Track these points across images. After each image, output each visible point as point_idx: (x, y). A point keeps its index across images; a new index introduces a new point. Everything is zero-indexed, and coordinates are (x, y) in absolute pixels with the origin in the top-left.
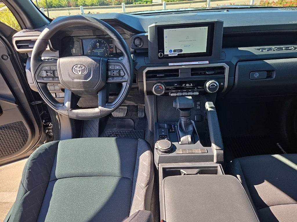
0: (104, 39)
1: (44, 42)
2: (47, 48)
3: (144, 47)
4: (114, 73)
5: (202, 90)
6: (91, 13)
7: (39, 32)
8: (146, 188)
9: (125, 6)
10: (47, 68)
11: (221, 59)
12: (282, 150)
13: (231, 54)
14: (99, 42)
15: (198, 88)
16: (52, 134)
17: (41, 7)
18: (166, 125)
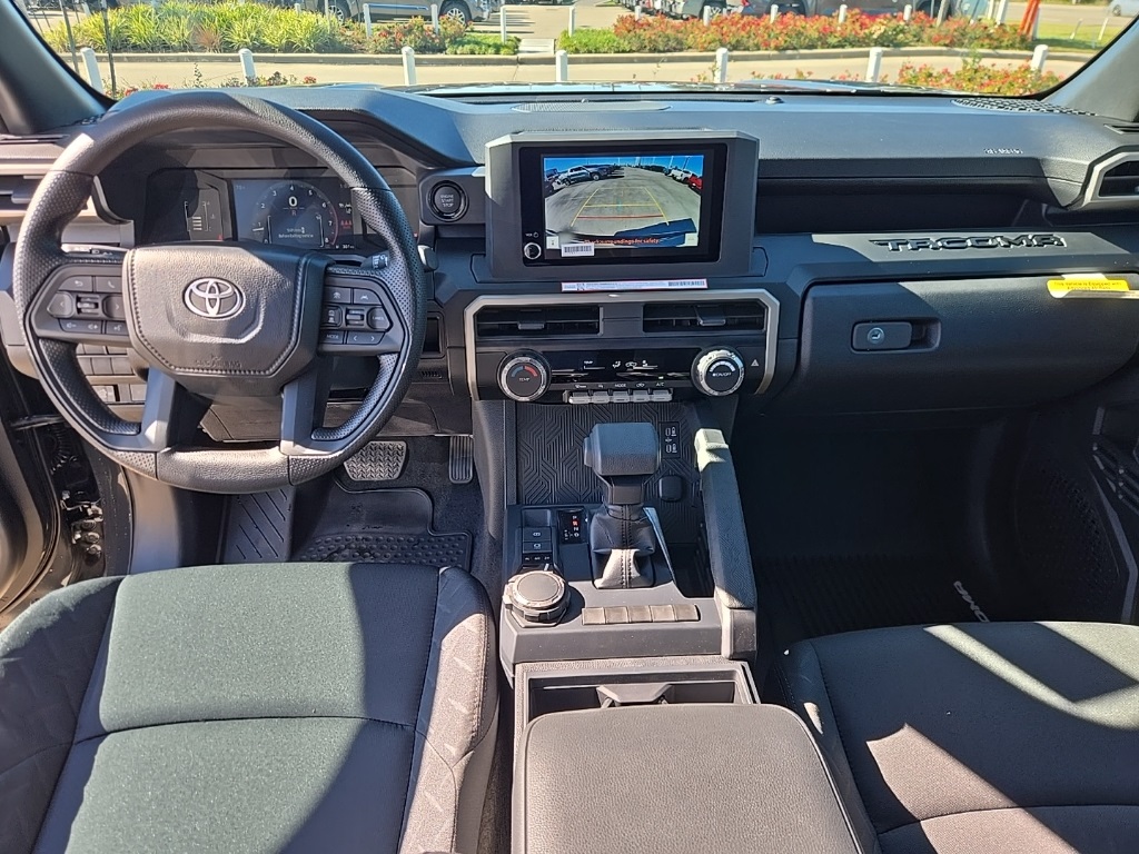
0: (317, 181)
1: (76, 184)
2: (85, 207)
3: (471, 219)
4: (348, 317)
5: (685, 384)
6: (282, 76)
7: (55, 146)
8: (463, 762)
9: (416, 60)
10: (78, 284)
11: (750, 273)
12: (973, 607)
13: (787, 257)
14: (299, 193)
15: (667, 378)
16: (99, 548)
17: (84, 46)
18: (549, 512)
